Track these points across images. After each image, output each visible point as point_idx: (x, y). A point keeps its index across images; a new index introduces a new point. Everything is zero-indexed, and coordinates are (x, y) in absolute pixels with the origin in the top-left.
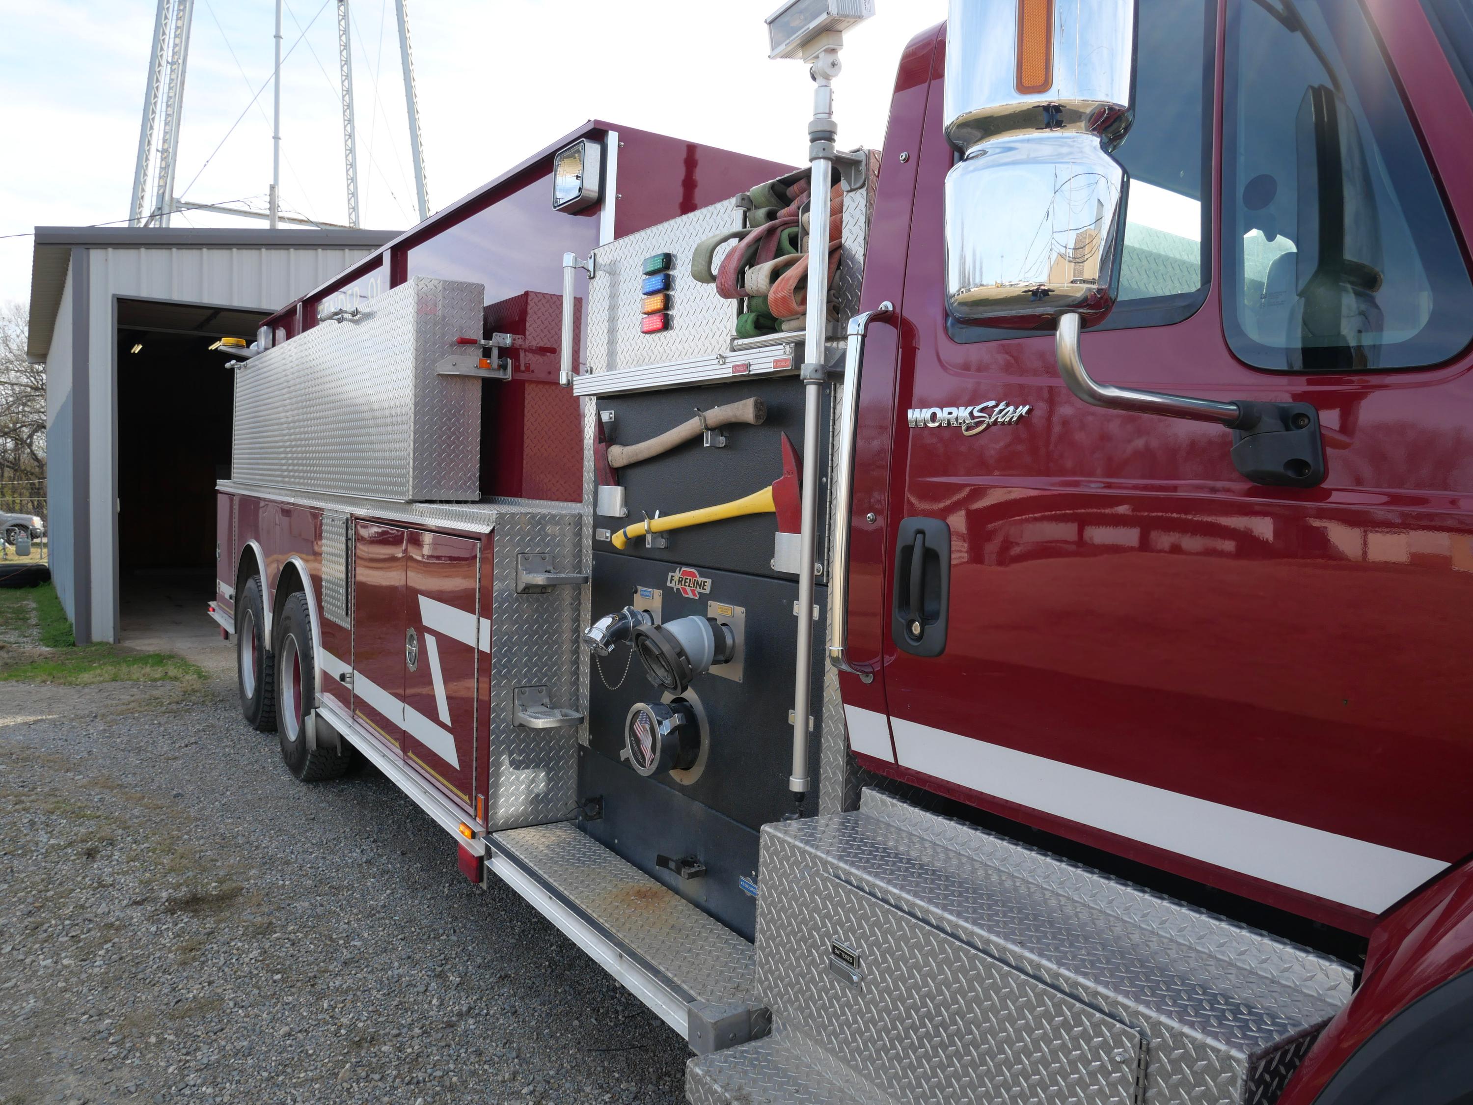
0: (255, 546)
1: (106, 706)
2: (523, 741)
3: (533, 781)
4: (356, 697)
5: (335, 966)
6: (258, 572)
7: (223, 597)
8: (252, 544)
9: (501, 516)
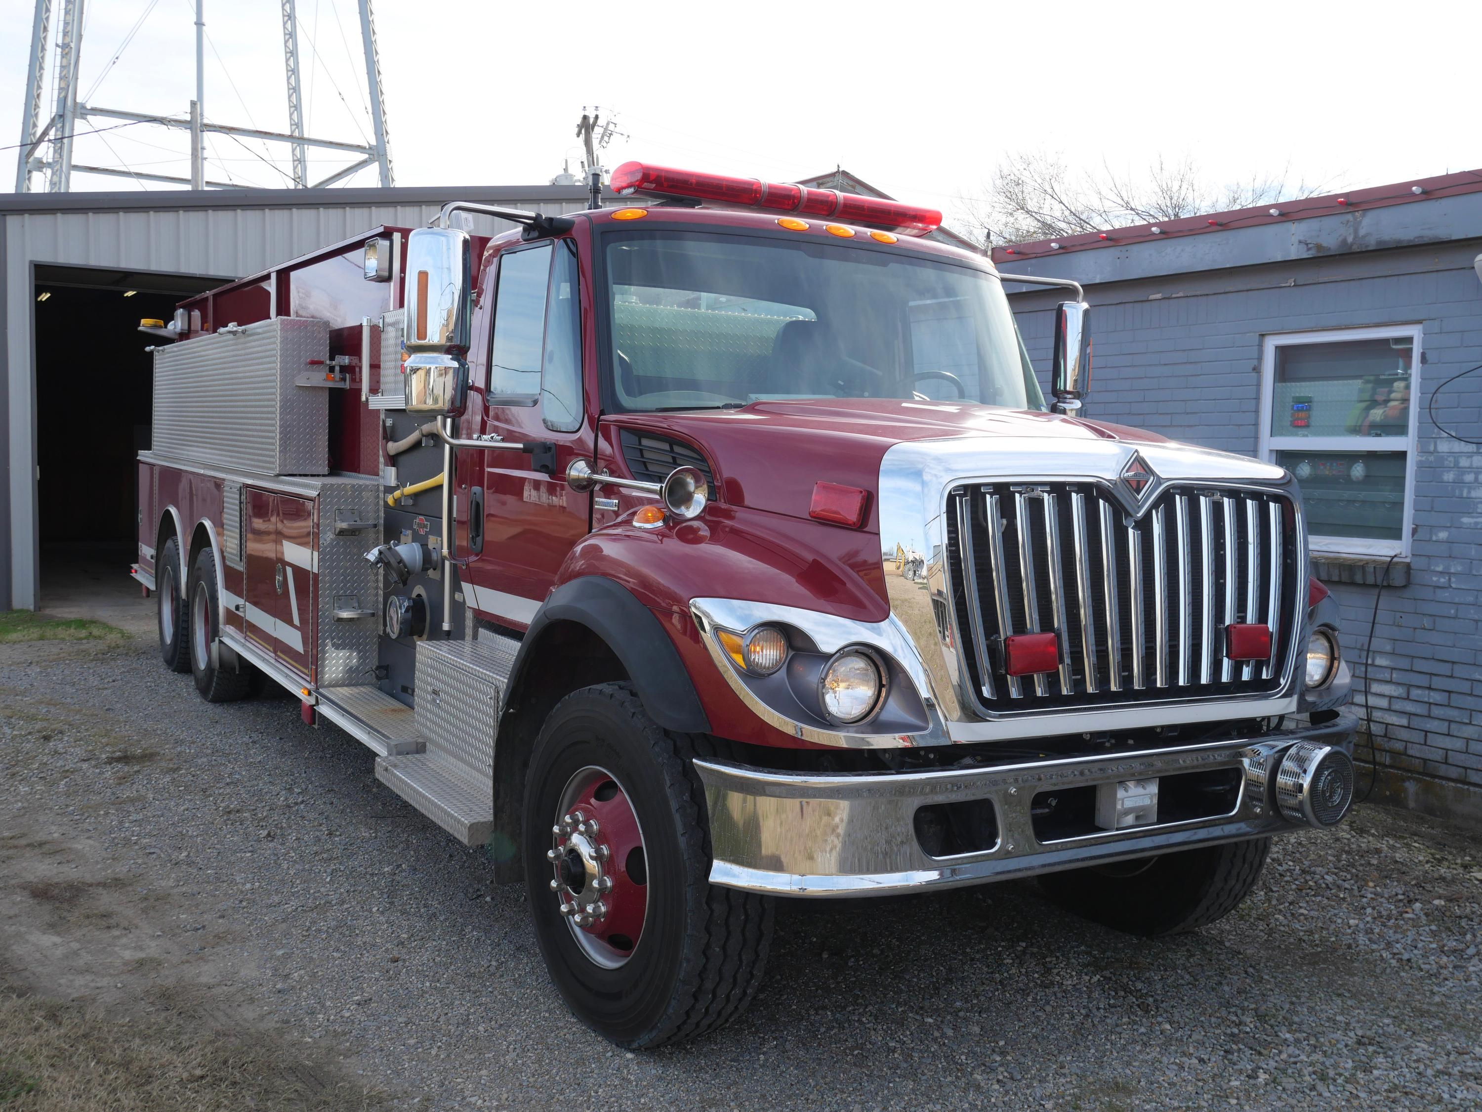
0: (173, 510)
1: (39, 656)
2: (341, 631)
3: (348, 658)
4: (247, 621)
5: (221, 785)
6: (176, 534)
7: (145, 558)
8: (170, 509)
9: (324, 486)
